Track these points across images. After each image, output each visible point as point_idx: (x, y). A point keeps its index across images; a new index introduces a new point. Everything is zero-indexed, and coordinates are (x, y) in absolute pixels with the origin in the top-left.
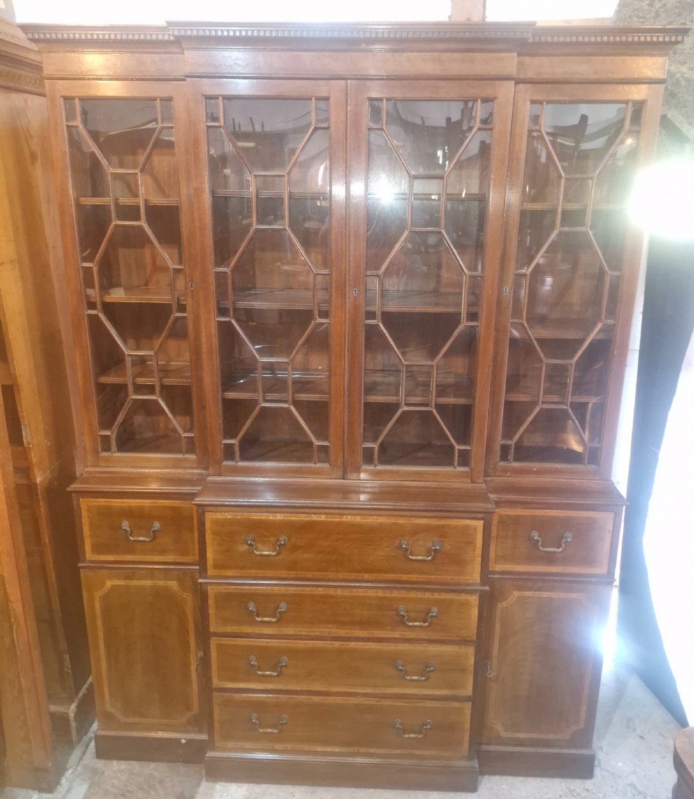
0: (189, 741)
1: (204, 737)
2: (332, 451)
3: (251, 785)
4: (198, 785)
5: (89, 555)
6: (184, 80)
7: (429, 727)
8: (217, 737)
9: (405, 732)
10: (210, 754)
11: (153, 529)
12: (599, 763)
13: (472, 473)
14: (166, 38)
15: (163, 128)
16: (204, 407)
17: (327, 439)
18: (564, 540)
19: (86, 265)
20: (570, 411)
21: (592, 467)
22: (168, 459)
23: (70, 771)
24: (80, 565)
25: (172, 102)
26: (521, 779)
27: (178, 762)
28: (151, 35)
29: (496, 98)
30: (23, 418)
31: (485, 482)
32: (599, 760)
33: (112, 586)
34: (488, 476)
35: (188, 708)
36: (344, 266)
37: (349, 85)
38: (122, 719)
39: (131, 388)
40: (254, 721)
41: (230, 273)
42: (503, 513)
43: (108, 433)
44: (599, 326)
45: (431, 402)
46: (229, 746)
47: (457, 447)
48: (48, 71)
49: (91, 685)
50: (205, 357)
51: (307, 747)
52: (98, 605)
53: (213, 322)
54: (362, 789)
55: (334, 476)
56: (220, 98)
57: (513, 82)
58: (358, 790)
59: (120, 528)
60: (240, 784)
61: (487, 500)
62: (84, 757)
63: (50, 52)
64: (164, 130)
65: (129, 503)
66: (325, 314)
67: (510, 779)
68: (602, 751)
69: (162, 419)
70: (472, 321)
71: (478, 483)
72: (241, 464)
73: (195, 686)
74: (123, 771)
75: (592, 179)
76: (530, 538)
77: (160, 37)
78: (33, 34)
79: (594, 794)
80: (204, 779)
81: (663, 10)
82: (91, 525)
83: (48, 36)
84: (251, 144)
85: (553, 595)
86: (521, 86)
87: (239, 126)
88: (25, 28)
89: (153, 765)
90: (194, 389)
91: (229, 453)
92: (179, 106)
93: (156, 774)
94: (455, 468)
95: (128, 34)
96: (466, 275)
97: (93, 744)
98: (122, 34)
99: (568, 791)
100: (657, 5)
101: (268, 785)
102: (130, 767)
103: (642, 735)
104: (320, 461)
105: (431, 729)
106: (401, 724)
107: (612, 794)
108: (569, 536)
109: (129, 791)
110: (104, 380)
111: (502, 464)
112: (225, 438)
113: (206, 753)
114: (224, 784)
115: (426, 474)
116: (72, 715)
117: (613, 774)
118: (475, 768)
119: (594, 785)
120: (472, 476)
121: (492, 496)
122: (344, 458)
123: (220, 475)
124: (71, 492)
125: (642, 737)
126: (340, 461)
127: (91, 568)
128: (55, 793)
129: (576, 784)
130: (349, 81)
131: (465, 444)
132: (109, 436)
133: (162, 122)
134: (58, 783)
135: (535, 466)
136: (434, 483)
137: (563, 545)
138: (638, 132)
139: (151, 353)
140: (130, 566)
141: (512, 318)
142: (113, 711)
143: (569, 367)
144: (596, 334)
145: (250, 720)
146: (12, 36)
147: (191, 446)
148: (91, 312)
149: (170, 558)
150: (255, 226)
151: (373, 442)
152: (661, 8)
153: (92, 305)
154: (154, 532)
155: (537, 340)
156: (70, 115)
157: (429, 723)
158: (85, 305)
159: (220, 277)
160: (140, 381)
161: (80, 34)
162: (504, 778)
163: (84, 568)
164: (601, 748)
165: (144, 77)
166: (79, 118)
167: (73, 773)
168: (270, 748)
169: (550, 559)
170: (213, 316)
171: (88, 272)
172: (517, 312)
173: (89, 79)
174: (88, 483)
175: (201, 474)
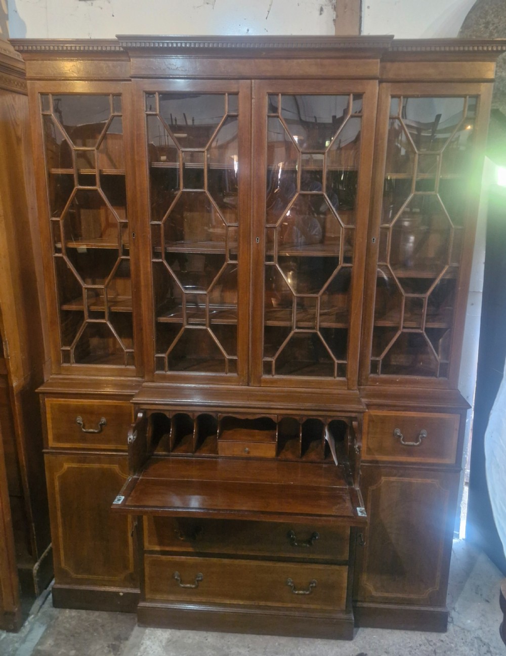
0: (126, 594)
1: (138, 591)
2: (239, 363)
3: (173, 630)
4: (132, 630)
5: (51, 443)
6: (130, 80)
7: (314, 585)
8: (147, 590)
9: (295, 589)
10: (142, 604)
11: (100, 423)
12: (452, 620)
13: (348, 382)
14: (117, 49)
15: (114, 116)
16: (141, 329)
17: (235, 354)
18: (420, 436)
19: (54, 219)
20: (425, 334)
21: (442, 379)
22: (114, 369)
23: (32, 616)
24: (44, 450)
25: (121, 97)
26: (389, 631)
27: (116, 611)
28: (106, 47)
29: (364, 93)
30: (4, 336)
31: (359, 389)
32: (452, 618)
33: (68, 468)
34: (361, 385)
35: (126, 567)
36: (249, 220)
37: (253, 84)
38: (74, 575)
39: (86, 314)
40: (176, 577)
41: (162, 226)
42: (372, 414)
43: (68, 348)
44: (447, 268)
45: (316, 326)
46: (157, 598)
47: (336, 361)
48: (29, 74)
49: (51, 549)
50: (142, 289)
51: (218, 600)
52: (57, 484)
53: (149, 262)
54: (261, 636)
55: (241, 384)
56: (157, 93)
57: (377, 81)
58: (258, 636)
59: (75, 422)
60: (164, 630)
61: (359, 402)
62: (43, 606)
63: (31, 60)
64: (115, 118)
65: (82, 402)
66: (234, 257)
67: (380, 631)
68: (455, 611)
69: (111, 340)
70: (347, 263)
71: (353, 390)
72: (169, 373)
73: (131, 549)
74: (74, 617)
75: (439, 155)
76: (394, 434)
77: (113, 49)
78: (19, 46)
79: (448, 644)
80: (137, 625)
81: (495, 31)
82: (53, 419)
83: (30, 48)
84: (184, 135)
85: (413, 480)
86: (384, 85)
87: (176, 120)
88: (13, 42)
89: (97, 613)
90: (134, 314)
91: (160, 364)
92: (126, 100)
93: (100, 620)
94: (335, 378)
95: (89, 47)
96: (342, 227)
97: (51, 596)
98: (84, 47)
99: (426, 641)
100: (491, 27)
101: (187, 631)
102: (79, 615)
103: (487, 599)
104: (231, 371)
105: (315, 587)
106: (292, 583)
107: (462, 645)
108: (424, 434)
109: (76, 633)
110: (66, 307)
111: (372, 375)
112: (158, 353)
113: (138, 604)
114: (152, 629)
115: (313, 382)
116: (35, 572)
117: (464, 629)
118: (352, 620)
119: (447, 637)
120: (348, 385)
121: (364, 400)
122: (248, 369)
123: (153, 381)
124: (39, 393)
125: (487, 601)
126: (245, 372)
127: (52, 453)
128: (20, 632)
129: (433, 637)
130: (253, 81)
131: (343, 359)
132: (69, 350)
133: (114, 112)
134: (22, 625)
135: (398, 377)
136: (319, 390)
137: (420, 440)
138: (474, 119)
139: (102, 287)
140: (82, 452)
141: (379, 261)
142: (67, 568)
143: (424, 299)
144: (444, 275)
145: (173, 577)
146: (5, 50)
147: (131, 359)
148: (57, 255)
149: (112, 447)
150: (182, 189)
151: (271, 357)
152: (494, 29)
153: (58, 250)
154: (101, 425)
155: (399, 279)
156: (45, 106)
157: (314, 582)
158: (53, 249)
159: (156, 228)
160: (94, 308)
161: (54, 46)
162: (375, 630)
163: (47, 453)
164: (454, 609)
165: (100, 78)
166: (52, 109)
167: (34, 618)
168: (188, 600)
169: (409, 451)
170: (149, 258)
171: (56, 223)
172: (382, 257)
173: (60, 80)
174: (52, 387)
175: (138, 381)
